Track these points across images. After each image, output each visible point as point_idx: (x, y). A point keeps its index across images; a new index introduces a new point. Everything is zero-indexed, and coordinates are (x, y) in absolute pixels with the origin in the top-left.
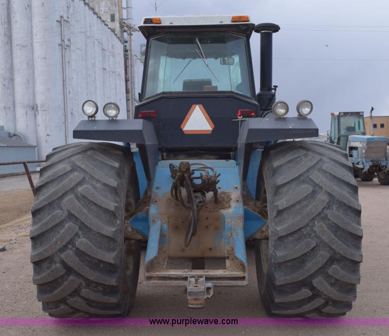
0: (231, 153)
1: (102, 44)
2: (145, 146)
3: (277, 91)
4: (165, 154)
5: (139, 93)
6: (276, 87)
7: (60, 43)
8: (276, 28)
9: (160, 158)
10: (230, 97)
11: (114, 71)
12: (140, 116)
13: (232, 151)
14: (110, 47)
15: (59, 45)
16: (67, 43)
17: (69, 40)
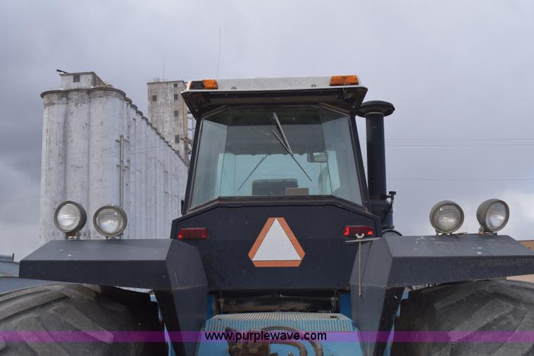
0: (333, 299)
1: (164, 166)
2: (172, 295)
3: (394, 201)
4: (222, 300)
5: (182, 201)
6: (393, 193)
7: (119, 164)
8: (388, 109)
9: (214, 307)
10: (331, 204)
11: (177, 195)
12: (180, 236)
13: (333, 296)
14: (173, 170)
15: (117, 166)
16: (126, 164)
17: (129, 161)
